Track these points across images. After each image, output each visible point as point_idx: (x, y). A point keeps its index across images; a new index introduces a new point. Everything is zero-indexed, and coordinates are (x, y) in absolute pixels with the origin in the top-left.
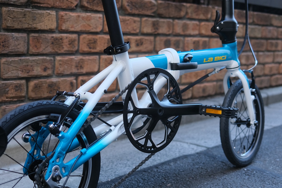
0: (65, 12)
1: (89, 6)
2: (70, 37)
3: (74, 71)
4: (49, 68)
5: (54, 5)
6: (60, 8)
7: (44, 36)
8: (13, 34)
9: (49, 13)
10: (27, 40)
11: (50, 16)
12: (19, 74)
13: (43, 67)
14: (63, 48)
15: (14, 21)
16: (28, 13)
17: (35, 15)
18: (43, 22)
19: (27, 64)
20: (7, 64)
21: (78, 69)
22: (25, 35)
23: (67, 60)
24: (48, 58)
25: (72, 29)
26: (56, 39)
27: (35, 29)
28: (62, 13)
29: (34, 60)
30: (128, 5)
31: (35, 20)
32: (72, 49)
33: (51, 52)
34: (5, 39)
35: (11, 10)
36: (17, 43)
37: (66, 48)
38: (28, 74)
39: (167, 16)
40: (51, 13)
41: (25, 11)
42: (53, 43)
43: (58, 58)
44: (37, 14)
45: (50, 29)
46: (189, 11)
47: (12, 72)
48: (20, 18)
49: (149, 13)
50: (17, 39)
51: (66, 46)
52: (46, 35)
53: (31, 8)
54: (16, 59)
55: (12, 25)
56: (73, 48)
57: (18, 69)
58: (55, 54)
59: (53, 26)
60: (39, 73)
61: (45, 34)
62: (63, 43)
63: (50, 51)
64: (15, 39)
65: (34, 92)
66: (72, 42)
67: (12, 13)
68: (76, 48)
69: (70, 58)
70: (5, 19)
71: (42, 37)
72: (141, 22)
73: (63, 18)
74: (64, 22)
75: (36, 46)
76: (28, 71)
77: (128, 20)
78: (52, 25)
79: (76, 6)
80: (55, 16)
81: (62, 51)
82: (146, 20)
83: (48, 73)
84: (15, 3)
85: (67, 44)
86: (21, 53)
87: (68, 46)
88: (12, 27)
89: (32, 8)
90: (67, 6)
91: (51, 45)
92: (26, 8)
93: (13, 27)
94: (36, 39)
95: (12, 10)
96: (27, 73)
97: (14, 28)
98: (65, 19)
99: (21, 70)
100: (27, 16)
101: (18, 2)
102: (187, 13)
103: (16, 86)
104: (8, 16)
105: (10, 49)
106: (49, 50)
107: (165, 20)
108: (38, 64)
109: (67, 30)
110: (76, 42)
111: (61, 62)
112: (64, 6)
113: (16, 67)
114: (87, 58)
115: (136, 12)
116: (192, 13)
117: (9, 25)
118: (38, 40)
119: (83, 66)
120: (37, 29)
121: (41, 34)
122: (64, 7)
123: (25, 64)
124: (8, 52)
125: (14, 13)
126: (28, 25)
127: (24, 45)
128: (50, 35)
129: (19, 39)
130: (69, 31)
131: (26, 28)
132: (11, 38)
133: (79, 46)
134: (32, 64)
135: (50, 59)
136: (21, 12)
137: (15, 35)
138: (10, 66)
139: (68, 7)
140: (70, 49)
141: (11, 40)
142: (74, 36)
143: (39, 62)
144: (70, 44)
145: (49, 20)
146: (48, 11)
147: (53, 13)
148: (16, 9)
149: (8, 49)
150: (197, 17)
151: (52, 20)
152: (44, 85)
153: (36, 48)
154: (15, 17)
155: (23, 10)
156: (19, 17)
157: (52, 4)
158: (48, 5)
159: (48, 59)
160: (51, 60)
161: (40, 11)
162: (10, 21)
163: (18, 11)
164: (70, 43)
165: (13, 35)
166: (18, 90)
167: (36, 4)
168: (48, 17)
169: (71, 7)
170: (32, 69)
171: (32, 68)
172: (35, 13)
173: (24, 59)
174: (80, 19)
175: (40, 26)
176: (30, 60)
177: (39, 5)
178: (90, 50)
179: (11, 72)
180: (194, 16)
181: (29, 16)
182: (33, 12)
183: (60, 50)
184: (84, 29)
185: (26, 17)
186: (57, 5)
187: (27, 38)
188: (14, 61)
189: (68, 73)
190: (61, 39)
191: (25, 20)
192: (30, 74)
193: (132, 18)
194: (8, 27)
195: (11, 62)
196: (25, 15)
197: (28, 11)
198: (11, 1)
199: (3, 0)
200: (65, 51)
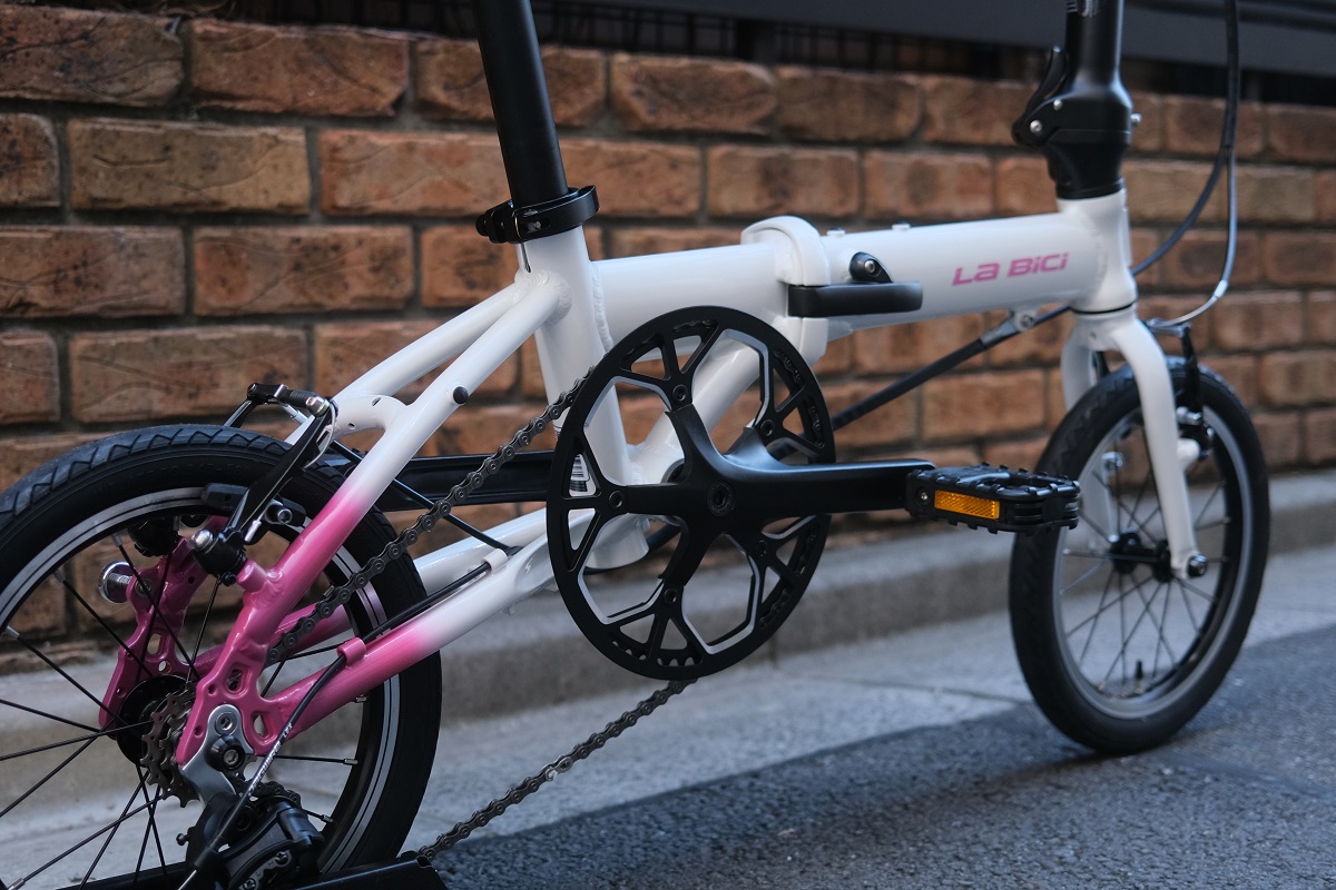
0: (346, 133)
1: (455, 103)
2: (374, 239)
4: (286, 377)
5: (295, 100)
6: (323, 113)
7: (256, 235)
8: (121, 229)
9: (275, 138)
10: (181, 258)
11: (280, 149)
12: (151, 402)
13: (260, 372)
14: (346, 286)
15: (119, 176)
16: (179, 141)
17: (213, 148)
18: (250, 174)
19: (186, 359)
20: (98, 360)
22: (172, 234)
23: (365, 341)
24: (280, 332)
25: (384, 205)
26: (313, 248)
27: (215, 209)
28: (334, 136)
29: (216, 342)
30: (639, 93)
31: (213, 168)
32: (386, 292)
33: (291, 305)
34: (85, 253)
35: (109, 132)
36: (136, 269)
37: (358, 286)
38: (192, 403)
39: (830, 134)
40: (282, 137)
41: (168, 132)
42: (297, 267)
43: (326, 331)
44: (220, 145)
45: (281, 206)
46: (937, 109)
47: (124, 393)
48: (147, 162)
49: (740, 123)
50: (138, 253)
51: (360, 276)
52: (266, 232)
53: (193, 121)
54: (139, 337)
55: (111, 194)
56: (392, 287)
57: (145, 379)
58: (310, 316)
59: (297, 191)
61: (260, 230)
62: (343, 263)
63: (287, 301)
64: (130, 250)
66: (383, 262)
67: (112, 144)
68: (407, 286)
69: (381, 332)
70: (83, 170)
71: (250, 239)
72: (704, 164)
73: (338, 155)
74: (345, 174)
75: (224, 282)
76: (193, 390)
77: (644, 158)
78: (290, 187)
79: (398, 104)
80: (303, 151)
81: (343, 301)
82: (729, 156)
84: (124, 101)
85: (364, 268)
86: (157, 312)
87: (371, 277)
88: (112, 201)
89: (202, 119)
90: (353, 104)
91: (292, 276)
92: (174, 118)
93: (119, 200)
94: (223, 253)
95: (109, 128)
96: (191, 396)
97: (122, 205)
98: (346, 162)
99: (163, 385)
100: (177, 154)
101: (135, 95)
102: (925, 120)
104: (96, 157)
105: (109, 292)
106: (283, 295)
107: (822, 154)
108: (234, 356)
109: (362, 209)
110: (406, 262)
111: (339, 351)
112: (341, 104)
113: (138, 371)
115: (680, 121)
116: (949, 120)
117: (98, 192)
118: (230, 253)
120: (225, 208)
121: (242, 230)
122: (343, 110)
123: (175, 358)
124: (102, 309)
125: (120, 143)
126: (185, 193)
127: (172, 279)
128: (286, 233)
129: (147, 251)
130: (369, 212)
131: (176, 205)
132: (110, 247)
133: (417, 279)
134: (207, 358)
135: (289, 337)
136: (151, 136)
137: (131, 233)
138: (110, 369)
139: (361, 109)
140: (377, 291)
141: (112, 258)
142: (395, 234)
143: (238, 350)
144: (375, 270)
145: (275, 167)
146: (271, 131)
147: (295, 136)
148: (126, 127)
149: (98, 295)
150: (977, 137)
151: (289, 165)
153: (222, 291)
154: (124, 157)
155: (157, 127)
156: (142, 157)
157: (288, 100)
158: (270, 105)
159: (278, 338)
160: (295, 339)
161: (232, 132)
162: (102, 175)
163: (137, 135)
164: (377, 264)
165: (119, 235)
167: (215, 103)
168: (270, 153)
169: (373, 109)
170: (211, 378)
171: (208, 374)
172: (214, 138)
173: (172, 339)
174: (418, 158)
175: (238, 194)
176: (198, 342)
177: (227, 105)
178: (469, 294)
179: (117, 394)
180: (963, 132)
181: (185, 154)
182: (201, 137)
183: (331, 296)
184: (435, 202)
185: (171, 159)
186: (310, 102)
187: (180, 247)
188: (129, 346)
190: (336, 248)
191: (171, 171)
192: (200, 402)
193: (660, 147)
194: (95, 200)
195: (115, 351)
196: (167, 148)
197: (181, 132)
198: (105, 93)
199: (71, 89)
200: (356, 299)
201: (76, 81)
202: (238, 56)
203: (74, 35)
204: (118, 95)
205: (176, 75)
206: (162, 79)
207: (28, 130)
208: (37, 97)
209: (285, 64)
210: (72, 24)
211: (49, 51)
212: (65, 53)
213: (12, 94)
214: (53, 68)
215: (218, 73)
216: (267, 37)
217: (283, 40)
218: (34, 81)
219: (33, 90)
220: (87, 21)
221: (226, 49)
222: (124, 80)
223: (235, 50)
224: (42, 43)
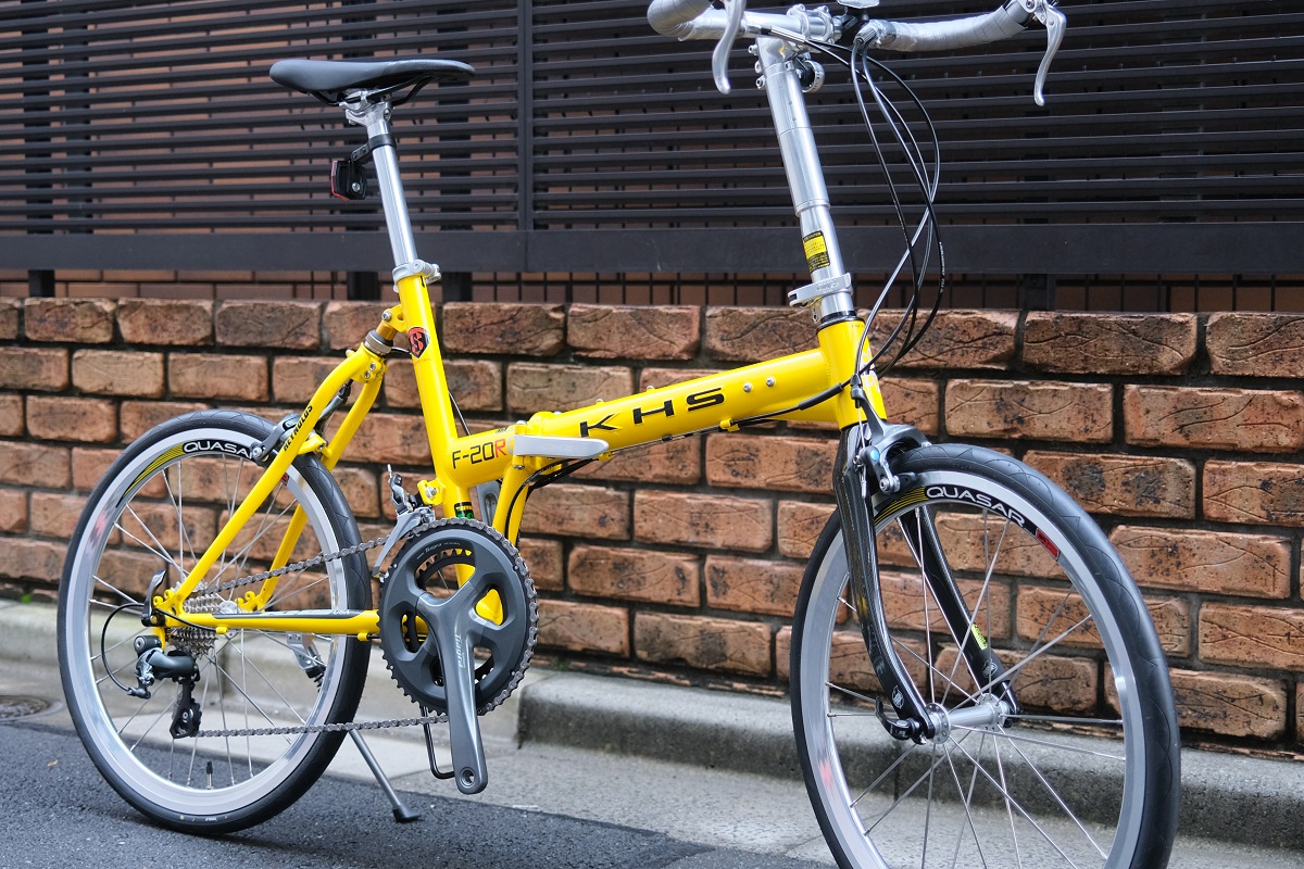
0: (652, 370)
1: (728, 350)
3: (688, 536)
4: (613, 520)
5: (623, 351)
6: (641, 358)
9: (608, 374)
11: (610, 380)
12: (538, 523)
13: (597, 515)
14: (651, 467)
15: (525, 395)
16: (556, 376)
17: (573, 380)
18: (594, 396)
19: (557, 502)
21: (698, 534)
23: (662, 504)
24: (611, 492)
28: (647, 372)
29: (574, 494)
31: (574, 392)
32: (676, 473)
35: (520, 370)
37: (658, 469)
40: (611, 373)
41: (551, 370)
43: (640, 495)
44: (578, 378)
46: (1215, 347)
48: (539, 387)
51: (660, 462)
53: (568, 364)
55: (521, 406)
57: (535, 510)
58: (631, 484)
60: (588, 530)
63: (615, 473)
65: (578, 575)
66: (675, 453)
67: (522, 377)
68: (692, 470)
76: (561, 520)
81: (648, 476)
83: (611, 532)
84: (531, 353)
85: (661, 456)
87: (667, 462)
88: (521, 409)
89: (576, 363)
90: (659, 353)
93: (525, 409)
95: (522, 368)
96: (558, 523)
97: (526, 412)
99: (545, 515)
100: (554, 383)
101: (536, 349)
103: (535, 554)
104: (514, 384)
106: (613, 470)
108: (583, 503)
110: (692, 456)
111: (645, 507)
112: (652, 352)
114: (727, 502)
117: (514, 404)
119: (712, 525)
122: (653, 356)
123: (551, 500)
125: (526, 377)
133: (702, 467)
134: (568, 503)
135: (615, 496)
136: (541, 373)
139: (664, 355)
140: (670, 473)
143: (585, 500)
144: (670, 459)
145: (608, 392)
146: (606, 369)
147: (623, 373)
148: (530, 367)
151: (616, 391)
152: (603, 562)
154: (528, 385)
155: (547, 367)
156: (537, 385)
157: (619, 350)
158: (609, 355)
159: (608, 496)
160: (619, 497)
161: (587, 370)
163: (534, 372)
164: (671, 454)
166: (538, 563)
167: (578, 353)
168: (606, 383)
170: (569, 515)
171: (568, 512)
172: (573, 374)
173: (550, 489)
176: (563, 493)
177: (584, 354)
178: (733, 479)
181: (559, 383)
182: (567, 373)
185: (551, 386)
186: (632, 351)
189: (668, 539)
191: (551, 393)
192: (564, 527)
196: (550, 380)
197: (557, 370)
198: (521, 348)
199: (505, 348)
200: (656, 476)
201: (507, 343)
202: (590, 325)
203: (507, 318)
204: (528, 350)
205: (557, 337)
206: (549, 341)
207: (482, 369)
208: (490, 352)
209: (618, 328)
210: (506, 311)
211: (495, 327)
212: (503, 328)
213: (477, 351)
214: (496, 336)
215: (578, 337)
216: (608, 313)
217: (616, 314)
218: (488, 344)
219: (487, 348)
220: (513, 310)
221: (584, 321)
222: (531, 341)
223: (590, 322)
224: (492, 323)
